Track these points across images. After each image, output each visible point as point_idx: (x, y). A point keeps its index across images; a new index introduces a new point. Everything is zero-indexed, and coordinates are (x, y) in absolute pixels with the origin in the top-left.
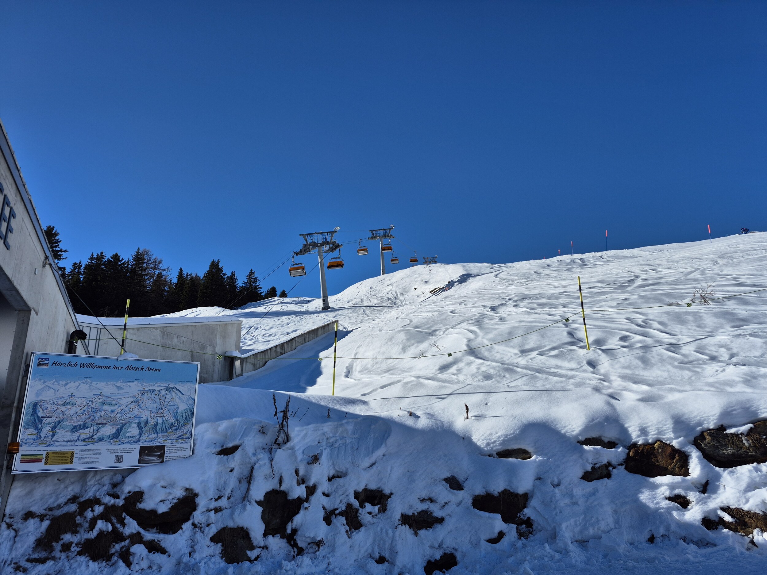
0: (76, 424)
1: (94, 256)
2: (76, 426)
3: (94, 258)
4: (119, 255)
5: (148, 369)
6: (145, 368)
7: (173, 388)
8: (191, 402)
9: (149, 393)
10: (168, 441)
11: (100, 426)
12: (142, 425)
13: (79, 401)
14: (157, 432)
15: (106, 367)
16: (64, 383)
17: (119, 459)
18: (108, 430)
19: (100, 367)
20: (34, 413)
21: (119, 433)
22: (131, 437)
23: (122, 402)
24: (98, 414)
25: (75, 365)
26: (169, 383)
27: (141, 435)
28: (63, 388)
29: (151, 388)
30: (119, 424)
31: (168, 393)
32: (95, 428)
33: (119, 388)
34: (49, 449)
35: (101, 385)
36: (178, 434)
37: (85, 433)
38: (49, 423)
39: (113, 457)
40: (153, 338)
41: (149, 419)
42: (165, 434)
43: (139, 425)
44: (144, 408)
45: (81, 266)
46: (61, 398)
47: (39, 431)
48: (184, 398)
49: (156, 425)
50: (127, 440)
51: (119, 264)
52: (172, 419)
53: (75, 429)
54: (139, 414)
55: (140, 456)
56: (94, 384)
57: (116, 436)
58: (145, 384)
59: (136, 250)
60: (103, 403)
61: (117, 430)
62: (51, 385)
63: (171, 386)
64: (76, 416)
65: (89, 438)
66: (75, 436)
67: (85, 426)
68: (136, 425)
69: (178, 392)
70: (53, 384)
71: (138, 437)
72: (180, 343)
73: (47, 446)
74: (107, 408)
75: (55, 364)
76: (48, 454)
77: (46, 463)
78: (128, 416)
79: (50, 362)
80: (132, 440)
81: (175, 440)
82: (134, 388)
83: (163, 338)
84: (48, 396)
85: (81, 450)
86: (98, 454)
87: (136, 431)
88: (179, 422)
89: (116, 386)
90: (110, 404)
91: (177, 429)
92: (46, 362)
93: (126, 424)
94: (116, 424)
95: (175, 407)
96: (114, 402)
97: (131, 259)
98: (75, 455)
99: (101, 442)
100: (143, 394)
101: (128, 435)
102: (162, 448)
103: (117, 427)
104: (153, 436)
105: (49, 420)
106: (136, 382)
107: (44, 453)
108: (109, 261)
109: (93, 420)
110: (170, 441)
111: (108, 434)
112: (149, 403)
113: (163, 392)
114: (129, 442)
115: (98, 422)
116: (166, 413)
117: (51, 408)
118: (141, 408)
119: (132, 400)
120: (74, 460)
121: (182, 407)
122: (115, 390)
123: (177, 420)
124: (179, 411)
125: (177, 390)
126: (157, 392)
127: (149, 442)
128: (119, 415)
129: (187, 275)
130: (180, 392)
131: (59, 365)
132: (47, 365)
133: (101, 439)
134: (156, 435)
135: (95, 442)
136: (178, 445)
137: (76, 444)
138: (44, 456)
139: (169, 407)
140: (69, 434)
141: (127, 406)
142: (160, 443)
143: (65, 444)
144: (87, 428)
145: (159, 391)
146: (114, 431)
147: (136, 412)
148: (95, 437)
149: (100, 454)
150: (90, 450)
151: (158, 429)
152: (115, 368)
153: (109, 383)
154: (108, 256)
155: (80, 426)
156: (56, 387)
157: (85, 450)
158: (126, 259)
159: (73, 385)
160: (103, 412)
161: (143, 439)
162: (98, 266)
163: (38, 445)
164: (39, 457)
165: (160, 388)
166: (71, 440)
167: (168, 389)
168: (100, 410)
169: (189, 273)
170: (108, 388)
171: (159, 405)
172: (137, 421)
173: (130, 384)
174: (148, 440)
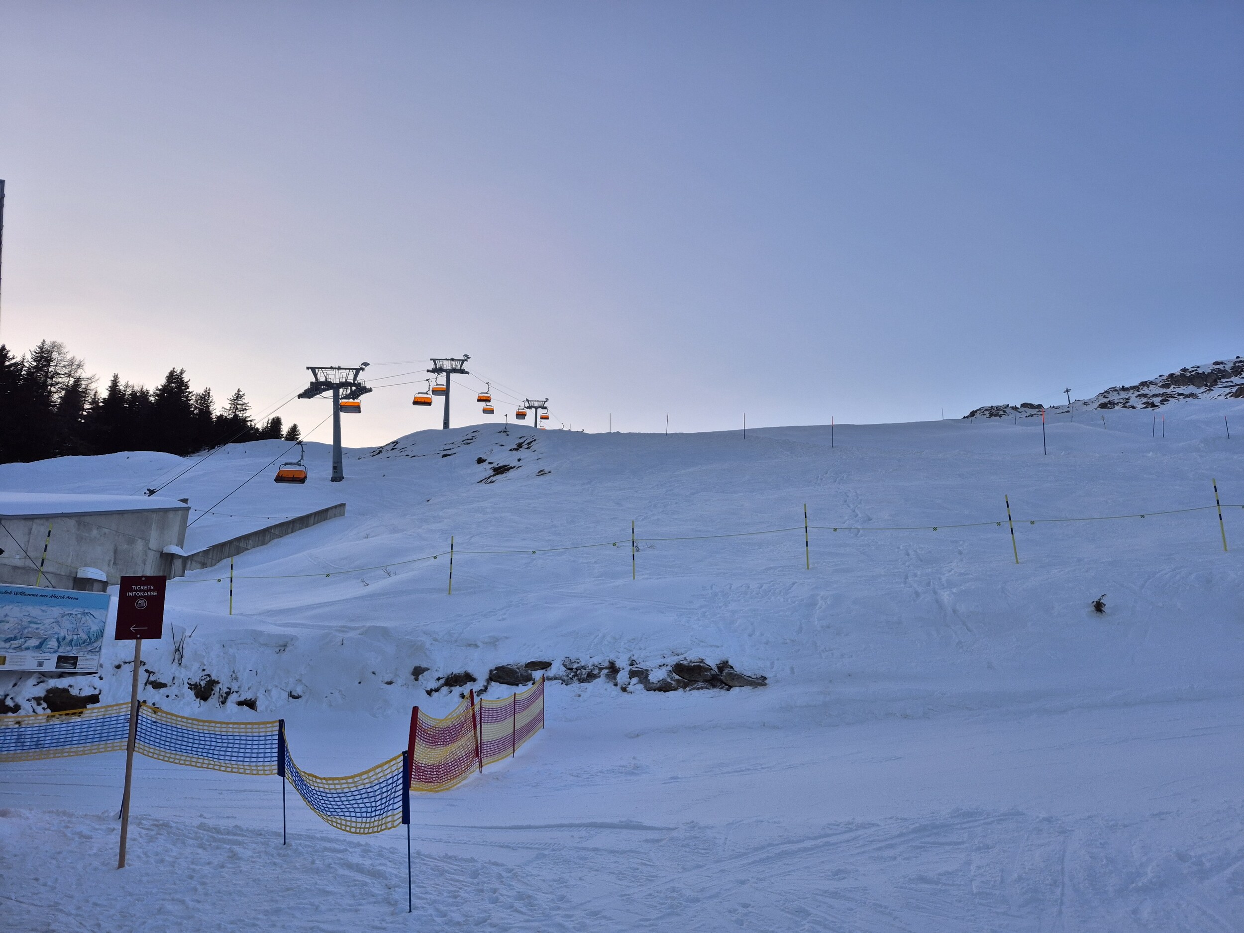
0: (8, 637)
2: (8, 639)
5: (68, 597)
6: (66, 597)
7: (88, 613)
8: (102, 624)
9: (68, 617)
10: (81, 653)
11: (27, 639)
12: (60, 640)
13: (12, 620)
14: (72, 645)
15: (34, 595)
17: (40, 664)
18: (34, 642)
19: (30, 595)
21: (42, 645)
22: (51, 648)
23: (45, 622)
24: (26, 630)
25: (11, 593)
26: (84, 609)
27: (59, 648)
29: (69, 612)
30: (42, 638)
31: (83, 617)
32: (23, 640)
33: (43, 611)
35: (29, 608)
36: (89, 648)
37: (16, 643)
39: (36, 662)
41: (66, 635)
42: (79, 647)
43: (58, 640)
44: (63, 627)
48: (96, 621)
49: (72, 640)
50: (48, 650)
52: (85, 637)
54: (59, 631)
55: (57, 662)
56: (24, 607)
57: (39, 647)
58: (64, 609)
60: (30, 622)
61: (41, 642)
63: (86, 611)
64: (9, 631)
65: (18, 647)
66: (7, 645)
67: (15, 639)
68: (55, 640)
69: (92, 616)
71: (56, 648)
74: (33, 625)
78: (50, 632)
80: (52, 650)
81: (86, 653)
82: (56, 611)
85: (11, 656)
86: (24, 659)
87: (56, 644)
88: (90, 639)
90: (36, 623)
91: (88, 645)
93: (47, 638)
94: (40, 638)
95: (88, 628)
96: (39, 622)
98: (6, 659)
99: (27, 651)
100: (63, 617)
101: (48, 646)
102: (76, 658)
103: (40, 640)
104: (68, 648)
106: (58, 607)
109: (22, 634)
110: (83, 653)
111: (33, 645)
112: (67, 624)
114: (50, 652)
115: (26, 636)
116: (80, 632)
118: (60, 627)
119: (53, 620)
120: (6, 662)
121: (95, 628)
122: (41, 613)
123: (89, 637)
124: (91, 631)
125: (91, 614)
126: (73, 616)
127: (65, 652)
128: (43, 632)
130: (93, 616)
133: (27, 649)
134: (71, 648)
135: (23, 651)
136: (88, 656)
137: (8, 650)
139: (82, 628)
140: (3, 643)
141: (49, 625)
142: (73, 654)
144: (17, 640)
145: (76, 615)
146: (37, 643)
147: (56, 629)
148: (23, 646)
149: (26, 659)
150: (18, 656)
151: (73, 643)
152: (42, 596)
153: (36, 607)
155: (12, 638)
157: (14, 656)
159: (8, 608)
160: (30, 629)
161: (61, 650)
165: (77, 613)
166: (4, 648)
167: (84, 614)
168: (28, 627)
170: (35, 611)
171: (75, 625)
172: (56, 637)
173: (53, 609)
174: (65, 651)
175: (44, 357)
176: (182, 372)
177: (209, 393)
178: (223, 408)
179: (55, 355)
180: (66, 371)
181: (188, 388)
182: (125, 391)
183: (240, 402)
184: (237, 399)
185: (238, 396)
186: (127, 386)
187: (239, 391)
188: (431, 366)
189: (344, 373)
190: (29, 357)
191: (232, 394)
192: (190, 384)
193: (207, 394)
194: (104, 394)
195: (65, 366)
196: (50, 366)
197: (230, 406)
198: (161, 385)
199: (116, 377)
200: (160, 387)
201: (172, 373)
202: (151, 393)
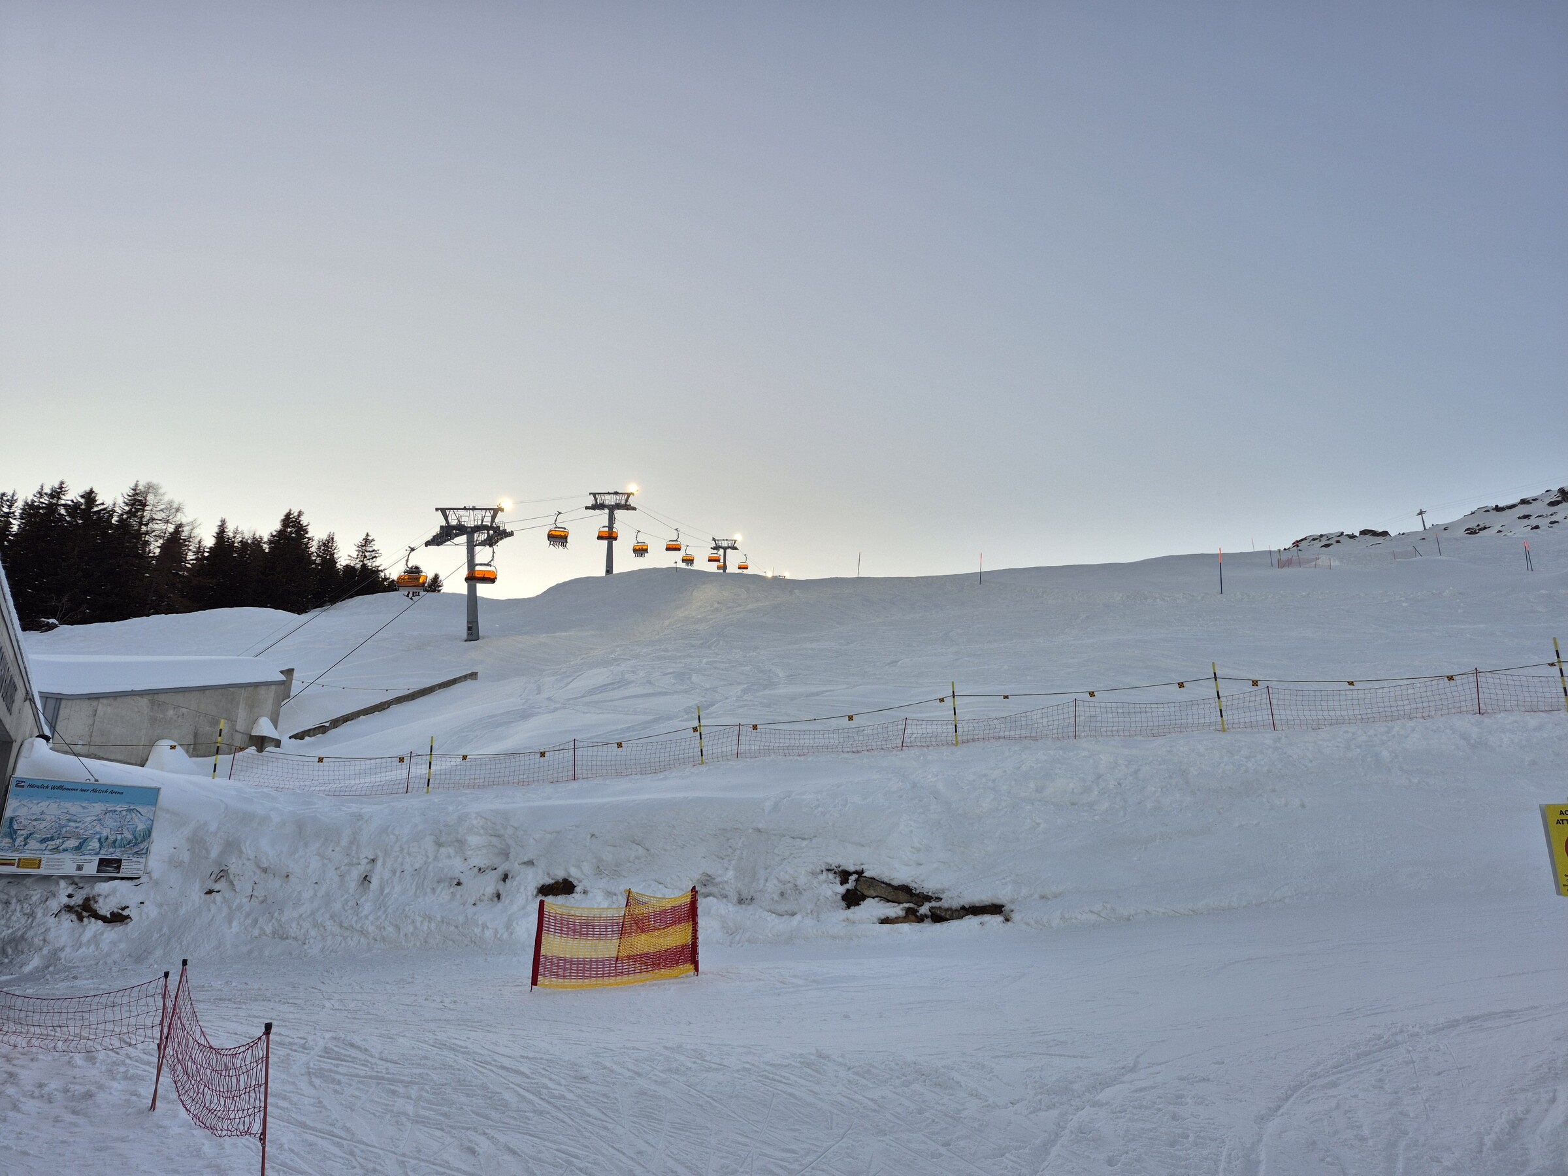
0: (44, 837)
2: (45, 838)
5: (112, 792)
6: (109, 791)
7: (133, 809)
8: (149, 822)
9: (111, 813)
10: (125, 855)
11: (66, 839)
12: (103, 840)
14: (115, 847)
15: (74, 790)
16: (36, 802)
17: (80, 868)
18: (72, 843)
19: (68, 789)
20: (11, 826)
21: (82, 846)
22: (91, 850)
23: (85, 820)
24: (64, 829)
25: (47, 787)
26: (130, 805)
27: (100, 848)
28: (35, 806)
29: (113, 809)
30: (82, 838)
31: (128, 814)
32: (61, 841)
33: (84, 808)
34: (21, 855)
35: (68, 805)
36: (135, 850)
38: (22, 835)
39: (75, 865)
41: (109, 836)
42: (123, 849)
43: (100, 840)
44: (105, 825)
46: (33, 814)
47: (14, 840)
48: (143, 819)
49: (115, 841)
50: (88, 852)
52: (130, 837)
53: (43, 841)
54: (101, 830)
55: (99, 866)
56: (62, 804)
57: (78, 848)
58: (108, 805)
60: (69, 820)
61: (80, 843)
62: (25, 804)
63: (131, 807)
64: (45, 830)
65: (55, 849)
66: (44, 846)
67: (52, 839)
68: (97, 840)
69: (138, 813)
70: (27, 802)
71: (98, 850)
73: (21, 853)
74: (72, 824)
75: (30, 786)
76: (20, 859)
77: (18, 867)
78: (91, 832)
79: (26, 784)
80: (93, 852)
81: (131, 855)
82: (98, 808)
84: (23, 812)
85: (48, 858)
86: (61, 862)
87: (97, 845)
88: (136, 840)
89: (82, 806)
90: (76, 821)
91: (134, 846)
92: (23, 784)
93: (88, 838)
94: (80, 838)
95: (134, 826)
96: (78, 820)
98: (42, 862)
99: (66, 852)
100: (106, 814)
101: (89, 848)
102: (120, 861)
103: (80, 841)
104: (111, 850)
105: (22, 832)
106: (99, 803)
107: (17, 858)
109: (59, 834)
110: (127, 855)
111: (72, 846)
112: (110, 822)
113: (124, 813)
114: (90, 854)
115: (64, 836)
116: (125, 831)
117: (25, 822)
118: (102, 825)
119: (94, 818)
120: (41, 866)
121: (141, 827)
122: (82, 810)
123: (135, 837)
124: (138, 830)
125: (137, 811)
126: (118, 813)
127: (107, 855)
128: (82, 831)
130: (140, 813)
131: (33, 787)
132: (23, 786)
133: (65, 850)
134: (114, 849)
135: (60, 852)
136: (134, 859)
137: (44, 852)
138: (17, 861)
139: (128, 826)
141: (90, 823)
142: (118, 856)
143: (34, 852)
144: (54, 840)
145: (120, 812)
146: (77, 844)
147: (98, 829)
148: (61, 848)
149: (63, 862)
150: (55, 859)
151: (116, 844)
152: (82, 790)
153: (75, 803)
155: (48, 838)
156: (30, 805)
157: (51, 858)
159: (44, 804)
160: (68, 828)
161: (103, 852)
163: (12, 852)
164: (12, 861)
165: (121, 809)
166: (40, 850)
167: (129, 810)
168: (66, 826)
170: (74, 808)
171: (119, 824)
172: (98, 837)
173: (94, 805)
174: (107, 853)
175: (137, 502)
176: (300, 514)
177: (333, 538)
178: (349, 556)
179: (151, 498)
180: (163, 515)
181: (307, 533)
182: (234, 537)
183: (368, 549)
184: (365, 546)
185: (367, 541)
186: (236, 532)
187: (367, 535)
188: (590, 501)
189: (480, 514)
190: (120, 501)
191: (360, 539)
192: (310, 529)
193: (331, 539)
194: (209, 542)
195: (162, 510)
196: (144, 510)
197: (357, 553)
198: (276, 531)
199: (223, 522)
200: (274, 533)
201: (288, 516)
202: (265, 539)
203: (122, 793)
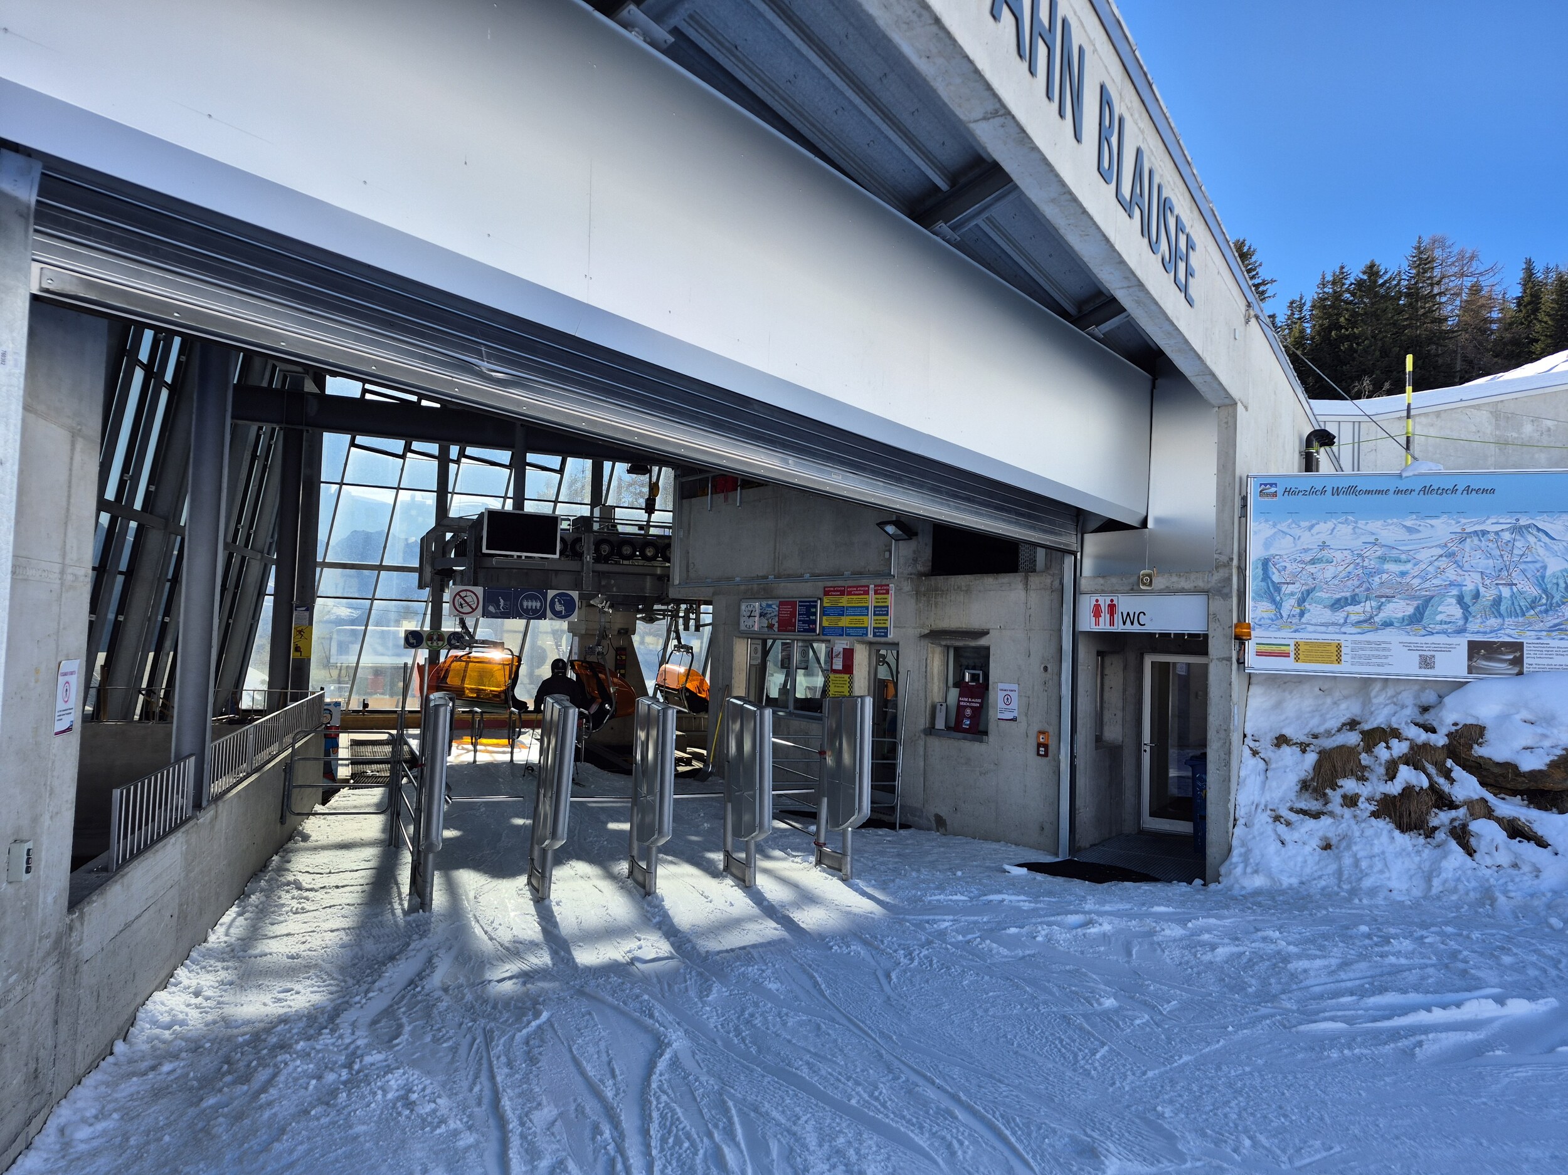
0: (1338, 596)
1: (1327, 279)
2: (1339, 600)
3: (1328, 282)
4: (1377, 263)
5: (1468, 490)
6: (1460, 488)
7: (1529, 526)
9: (1476, 540)
10: (1528, 633)
11: (1383, 600)
12: (1467, 599)
13: (1339, 556)
14: (1501, 615)
15: (1379, 492)
16: (1307, 524)
17: (1427, 662)
18: (1400, 608)
19: (1368, 492)
20: (1266, 577)
21: (1422, 615)
22: (1446, 623)
23: (1419, 556)
24: (1377, 579)
25: (1323, 492)
26: (1519, 516)
27: (1466, 619)
28: (1307, 533)
29: (1478, 528)
30: (1419, 598)
31: (1518, 537)
32: (1374, 603)
33: (1410, 530)
34: (1297, 635)
35: (1375, 526)
36: (1551, 620)
37: (1356, 612)
38: (1292, 594)
39: (1415, 657)
40: (1474, 429)
41: (1482, 590)
42: (1521, 619)
43: (1460, 599)
44: (1467, 566)
45: (1304, 304)
46: (1306, 550)
47: (1278, 605)
48: (1557, 546)
49: (1497, 601)
50: (1438, 627)
51: (1381, 281)
52: (1533, 591)
53: (1337, 605)
54: (1459, 579)
55: (1470, 658)
56: (1361, 523)
57: (1416, 618)
58: (1463, 521)
59: (1415, 244)
60: (1383, 559)
61: (1417, 608)
62: (1285, 529)
63: (1523, 522)
64: (1336, 582)
65: (1365, 621)
66: (1340, 616)
67: (1354, 600)
68: (1454, 601)
69: (1541, 535)
70: (1289, 526)
71: (1461, 623)
72: (1542, 434)
73: (1295, 631)
74: (1393, 567)
75: (1288, 491)
76: (1297, 645)
77: (1297, 659)
78: (1436, 582)
79: (1280, 490)
80: (1450, 628)
81: (1544, 633)
82: (1442, 528)
83: (1497, 427)
84: (1284, 547)
85: (1354, 642)
86: (1384, 649)
87: (1458, 612)
88: (1550, 596)
89: (1405, 526)
90: (1397, 561)
91: (1546, 611)
92: (1273, 490)
93: (1432, 597)
94: (1414, 598)
95: (1538, 565)
96: (1403, 557)
97: (1405, 266)
98: (1343, 649)
99: (1388, 629)
100: (1462, 541)
101: (1439, 618)
102: (1518, 647)
103: (1415, 603)
104: (1493, 622)
105: (1291, 588)
106: (1444, 518)
107: (1292, 643)
108: (1360, 284)
109: (1368, 589)
110: (1533, 633)
111: (1400, 615)
112: (1477, 558)
113: (1507, 536)
114: (1445, 632)
115: (1378, 593)
116: (1516, 576)
117: (1292, 567)
118: (1461, 567)
119: (1440, 551)
120: (1343, 658)
121: (1556, 566)
122: (1404, 535)
123: (1545, 591)
124: (1548, 573)
125: (1539, 530)
126: (1492, 536)
127: (1485, 633)
128: (1416, 582)
129: (1547, 270)
130: (1546, 533)
131: (1294, 493)
132: (1275, 494)
133: (1387, 624)
134: (1499, 620)
135: (1377, 629)
137: (1343, 629)
138: (1292, 648)
139: (1522, 567)
140: (1328, 612)
141: (1431, 563)
142: (1509, 636)
143: (1323, 629)
144: (1359, 603)
145: (1497, 533)
146: (1410, 610)
147: (1451, 574)
148: (1376, 619)
149: (1389, 650)
150: (1369, 643)
151: (1503, 608)
152: (1398, 492)
153: (1389, 521)
154: (1356, 272)
155: (1346, 599)
156: (1297, 532)
157: (1360, 642)
158: (1393, 270)
159: (1324, 527)
160: (1385, 576)
161: (1473, 625)
162: (1337, 296)
163: (1279, 630)
164: (1283, 648)
165: (1498, 528)
166: (1333, 624)
167: (1518, 530)
168: (1380, 572)
169: (1551, 266)
170: (1389, 532)
171: (1501, 560)
172: (1455, 592)
173: (1433, 522)
174: (1484, 628)
203: (1493, 491)
